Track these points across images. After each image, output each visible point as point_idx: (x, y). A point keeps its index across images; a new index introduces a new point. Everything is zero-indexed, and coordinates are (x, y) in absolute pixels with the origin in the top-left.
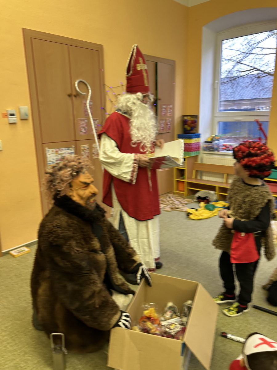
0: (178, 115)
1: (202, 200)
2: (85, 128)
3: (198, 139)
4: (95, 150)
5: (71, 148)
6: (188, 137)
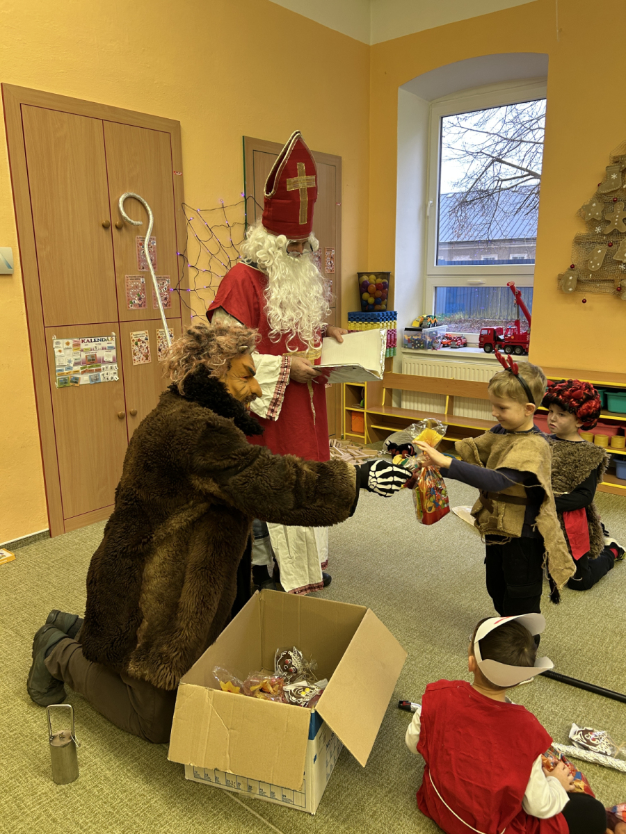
0: (348, 270)
1: (398, 452)
2: (139, 296)
3: (393, 323)
4: (163, 342)
5: (109, 338)
6: (369, 318)
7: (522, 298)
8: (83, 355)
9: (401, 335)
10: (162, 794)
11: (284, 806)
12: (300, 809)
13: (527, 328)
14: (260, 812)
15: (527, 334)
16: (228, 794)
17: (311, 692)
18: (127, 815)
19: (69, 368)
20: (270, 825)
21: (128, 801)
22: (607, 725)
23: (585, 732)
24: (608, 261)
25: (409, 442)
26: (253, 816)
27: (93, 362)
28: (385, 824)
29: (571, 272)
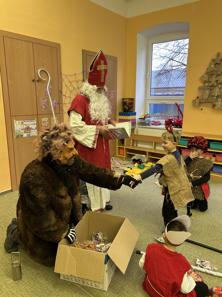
0: (119, 97)
1: (136, 162)
2: (45, 105)
3: (135, 116)
4: (53, 122)
5: (34, 120)
6: (126, 115)
7: (180, 108)
8: (25, 127)
9: (137, 121)
10: (52, 284)
11: (96, 289)
12: (101, 289)
13: (182, 119)
14: (87, 291)
15: (182, 121)
16: (76, 284)
17: (106, 247)
18: (39, 292)
19: (20, 131)
20: (91, 295)
21: (40, 287)
22: (210, 259)
23: (202, 262)
24: (210, 95)
25: (140, 158)
26: (85, 292)
27: (28, 129)
28: (131, 295)
29: (198, 99)
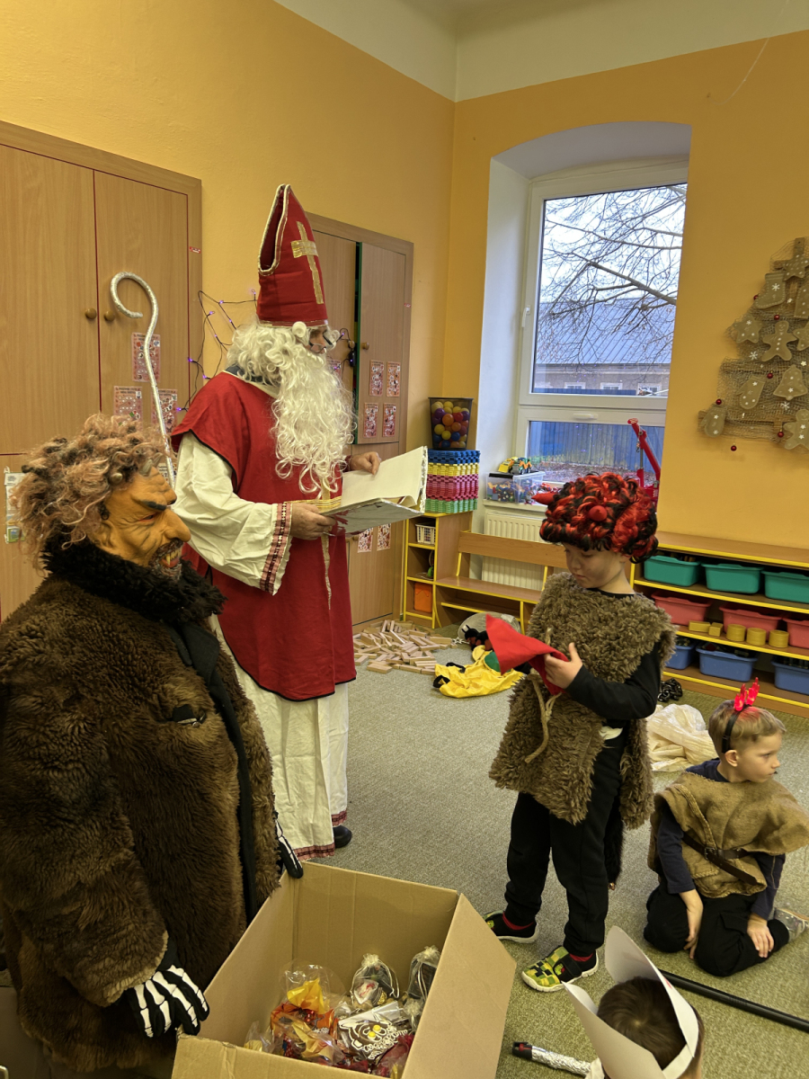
0: (417, 394)
2: (133, 415)
3: (474, 466)
6: (444, 459)
7: (647, 440)
9: (484, 483)
13: (654, 482)
15: (655, 488)
24: (767, 396)
29: (717, 409)
